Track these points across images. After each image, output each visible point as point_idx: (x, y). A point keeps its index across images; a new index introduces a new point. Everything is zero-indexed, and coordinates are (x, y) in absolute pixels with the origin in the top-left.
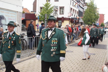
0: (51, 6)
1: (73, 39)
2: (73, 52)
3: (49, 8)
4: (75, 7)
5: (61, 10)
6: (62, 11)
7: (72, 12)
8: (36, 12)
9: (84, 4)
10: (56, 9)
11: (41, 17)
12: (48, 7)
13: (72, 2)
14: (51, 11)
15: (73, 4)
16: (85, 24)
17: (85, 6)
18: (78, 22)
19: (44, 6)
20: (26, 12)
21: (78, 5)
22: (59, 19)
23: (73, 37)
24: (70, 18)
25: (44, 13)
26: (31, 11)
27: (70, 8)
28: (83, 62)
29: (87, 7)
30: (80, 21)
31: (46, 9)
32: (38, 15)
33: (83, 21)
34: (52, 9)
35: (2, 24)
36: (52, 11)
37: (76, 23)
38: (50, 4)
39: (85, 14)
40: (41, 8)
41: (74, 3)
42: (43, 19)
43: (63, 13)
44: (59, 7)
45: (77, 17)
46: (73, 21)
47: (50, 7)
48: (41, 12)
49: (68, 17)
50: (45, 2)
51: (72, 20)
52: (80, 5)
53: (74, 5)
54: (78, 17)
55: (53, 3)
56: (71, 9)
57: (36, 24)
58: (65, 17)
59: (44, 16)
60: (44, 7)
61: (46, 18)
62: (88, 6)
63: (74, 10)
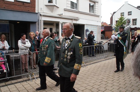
0: (125, 19)
3: (123, 21)
5: (134, 22)
8: (112, 24)
11: (117, 28)
20: (105, 26)
22: (132, 29)
31: (121, 22)
32: (114, 27)
34: (126, 22)
40: (117, 21)
44: (132, 19)
47: (124, 20)
50: (119, 17)
55: (126, 17)
58: (137, 27)
60: (119, 21)
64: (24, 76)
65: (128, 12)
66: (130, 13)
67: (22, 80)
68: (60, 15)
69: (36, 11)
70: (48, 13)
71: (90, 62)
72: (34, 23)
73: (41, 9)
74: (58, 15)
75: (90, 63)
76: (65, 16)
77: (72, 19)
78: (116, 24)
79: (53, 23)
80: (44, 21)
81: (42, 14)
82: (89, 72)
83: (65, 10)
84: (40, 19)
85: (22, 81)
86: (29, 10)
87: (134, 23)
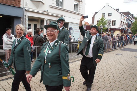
0: (106, 20)
1: (123, 45)
2: (122, 55)
4: (125, 20)
5: (113, 23)
7: (122, 24)
9: (132, 18)
10: (109, 22)
13: (122, 16)
14: (105, 23)
16: (133, 33)
17: (133, 20)
18: (127, 32)
20: (86, 25)
21: (127, 19)
22: (111, 30)
23: (123, 43)
24: (121, 28)
26: (90, 24)
29: (135, 20)
30: (128, 31)
31: (102, 21)
33: (131, 31)
35: (71, 33)
37: (125, 33)
38: (105, 18)
39: (133, 26)
40: (98, 21)
41: (124, 17)
43: (115, 25)
44: (112, 20)
46: (123, 31)
47: (105, 21)
49: (119, 28)
50: (101, 17)
51: (121, 31)
52: (129, 19)
53: (124, 18)
54: (127, 28)
55: (107, 18)
56: (122, 22)
58: (116, 28)
60: (100, 21)
62: (136, 19)
63: (123, 22)
64: (9, 73)
65: (109, 13)
66: (110, 15)
67: (7, 77)
68: (45, 12)
69: (21, 6)
70: (33, 9)
71: (74, 59)
72: (19, 18)
73: (26, 4)
74: (43, 11)
76: (50, 13)
77: (57, 17)
78: (97, 24)
79: (38, 19)
80: (29, 16)
81: (27, 9)
82: (75, 69)
83: (50, 7)
84: (25, 14)
85: (7, 79)
86: (13, 4)
87: (113, 24)
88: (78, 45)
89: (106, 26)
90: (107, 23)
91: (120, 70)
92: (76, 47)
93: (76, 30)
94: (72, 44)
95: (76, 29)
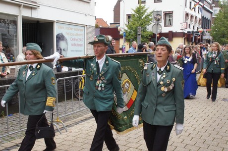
0: (148, 12)
3: (144, 16)
4: (195, 10)
5: (168, 18)
6: (170, 20)
7: (189, 21)
8: (119, 24)
9: (213, 4)
10: (157, 16)
11: (130, 32)
12: (143, 13)
14: (147, 21)
15: (190, 6)
16: (216, 41)
17: (214, 8)
18: (201, 40)
19: (134, 13)
20: (101, 26)
21: (200, 7)
24: (186, 32)
25: (134, 26)
26: (111, 24)
27: (185, 14)
28: (215, 117)
29: (218, 9)
30: (204, 37)
31: (139, 18)
32: (123, 30)
33: (210, 38)
34: (150, 18)
35: (61, 50)
36: (149, 22)
37: (197, 41)
38: (145, 8)
39: (215, 24)
40: (129, 17)
41: (193, 3)
42: (133, 37)
43: (170, 24)
44: (164, 12)
45: (199, 30)
46: (192, 38)
47: (146, 14)
48: (129, 24)
49: (181, 31)
50: (136, 5)
51: (188, 37)
52: (205, 6)
53: (193, 6)
54: (201, 30)
55: (151, 6)
56: (187, 14)
57: (121, 47)
58: (174, 31)
59: (134, 31)
60: (134, 15)
61: (139, 35)
62: (221, 6)
63: (192, 16)
71: (74, 118)
75: (75, 120)
77: (19, 6)
78: (127, 23)
87: (168, 22)
88: (83, 81)
89: (150, 28)
90: (151, 20)
91: (192, 136)
92: (77, 84)
93: (73, 42)
94: (66, 80)
95: (74, 39)
